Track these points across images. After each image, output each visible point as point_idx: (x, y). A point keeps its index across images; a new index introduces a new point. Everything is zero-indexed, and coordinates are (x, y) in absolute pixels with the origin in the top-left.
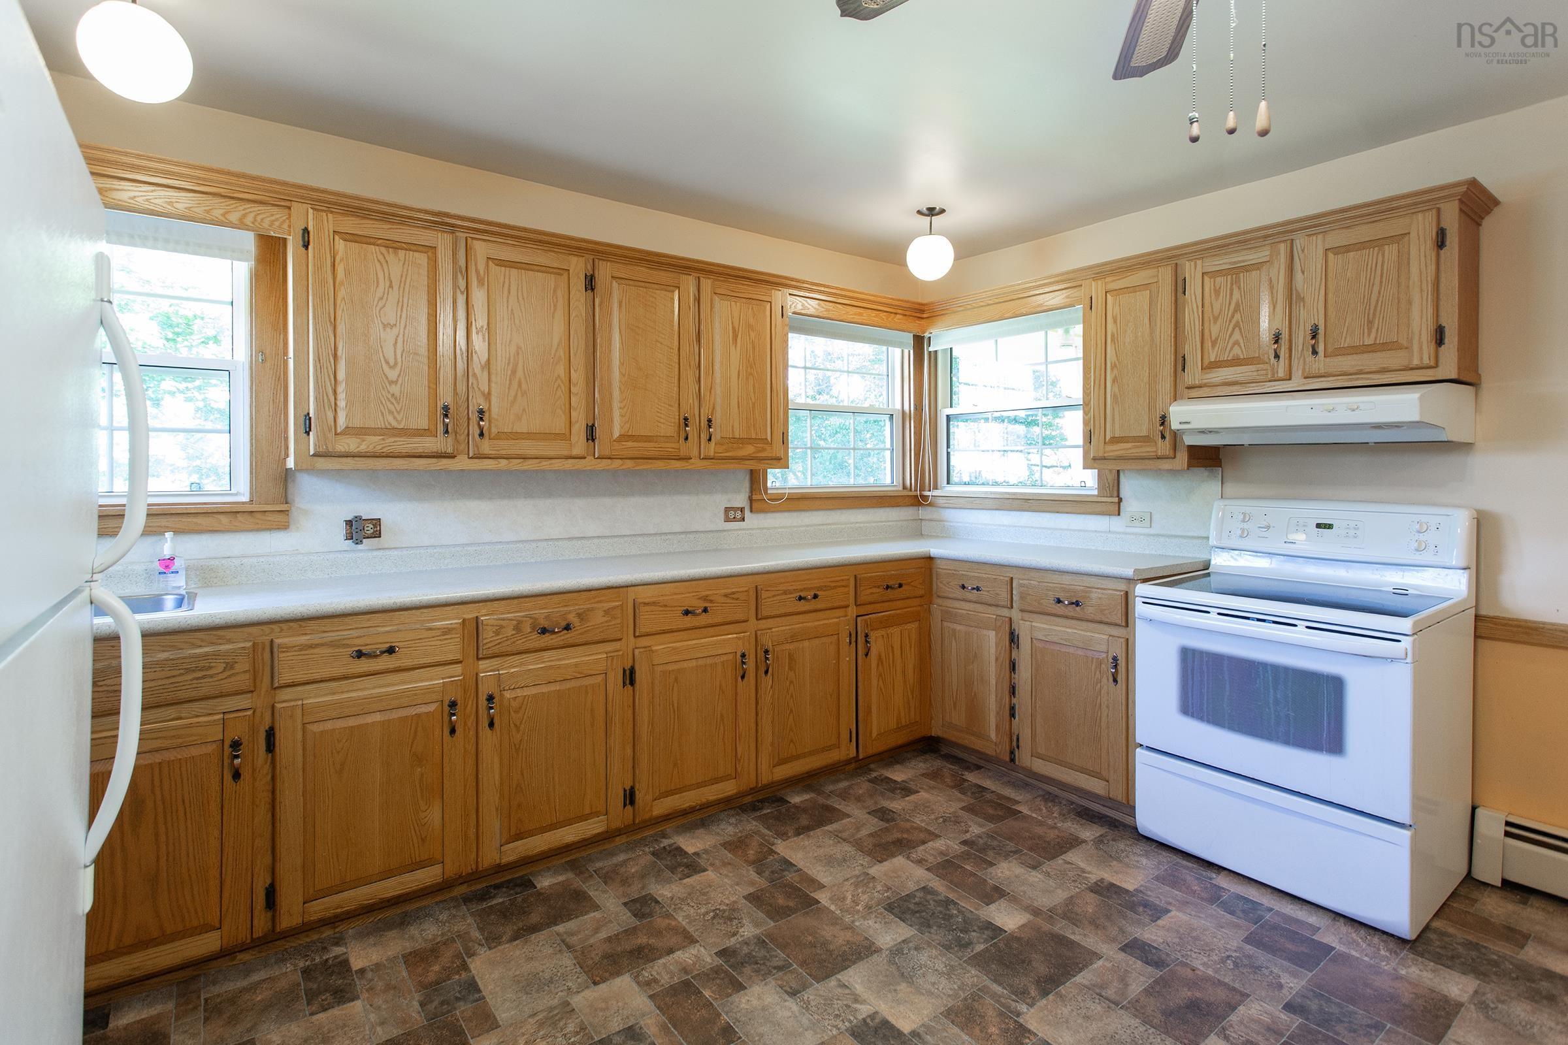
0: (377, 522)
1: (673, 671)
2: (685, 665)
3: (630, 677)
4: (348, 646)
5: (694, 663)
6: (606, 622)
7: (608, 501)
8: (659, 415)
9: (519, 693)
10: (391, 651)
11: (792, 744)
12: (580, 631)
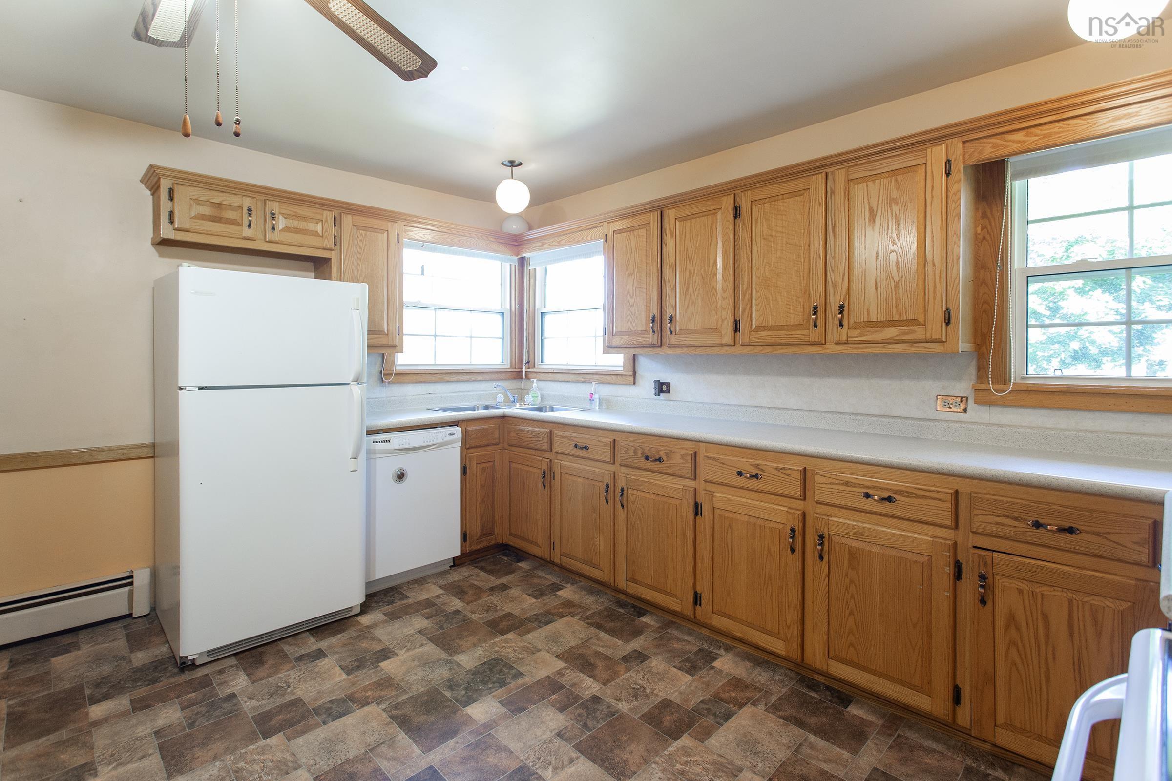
0: (668, 385)
1: (728, 517)
2: (739, 517)
3: (697, 510)
4: (573, 441)
5: (746, 518)
6: (682, 463)
7: (807, 380)
8: (788, 306)
9: (639, 493)
10: (586, 448)
11: (852, 649)
12: (667, 465)
